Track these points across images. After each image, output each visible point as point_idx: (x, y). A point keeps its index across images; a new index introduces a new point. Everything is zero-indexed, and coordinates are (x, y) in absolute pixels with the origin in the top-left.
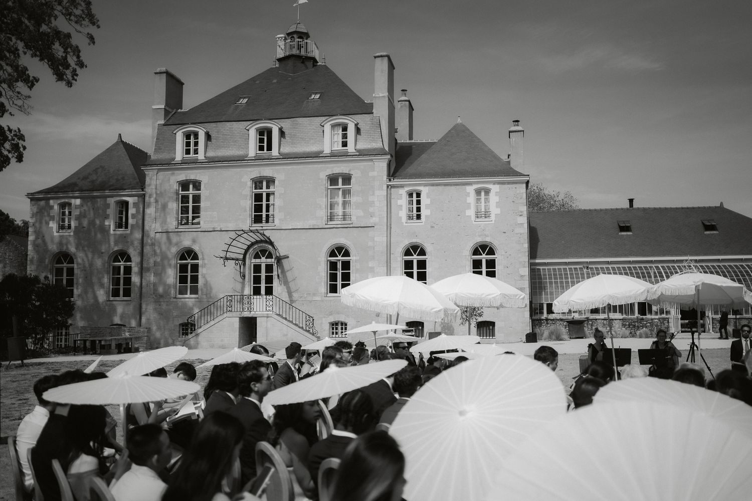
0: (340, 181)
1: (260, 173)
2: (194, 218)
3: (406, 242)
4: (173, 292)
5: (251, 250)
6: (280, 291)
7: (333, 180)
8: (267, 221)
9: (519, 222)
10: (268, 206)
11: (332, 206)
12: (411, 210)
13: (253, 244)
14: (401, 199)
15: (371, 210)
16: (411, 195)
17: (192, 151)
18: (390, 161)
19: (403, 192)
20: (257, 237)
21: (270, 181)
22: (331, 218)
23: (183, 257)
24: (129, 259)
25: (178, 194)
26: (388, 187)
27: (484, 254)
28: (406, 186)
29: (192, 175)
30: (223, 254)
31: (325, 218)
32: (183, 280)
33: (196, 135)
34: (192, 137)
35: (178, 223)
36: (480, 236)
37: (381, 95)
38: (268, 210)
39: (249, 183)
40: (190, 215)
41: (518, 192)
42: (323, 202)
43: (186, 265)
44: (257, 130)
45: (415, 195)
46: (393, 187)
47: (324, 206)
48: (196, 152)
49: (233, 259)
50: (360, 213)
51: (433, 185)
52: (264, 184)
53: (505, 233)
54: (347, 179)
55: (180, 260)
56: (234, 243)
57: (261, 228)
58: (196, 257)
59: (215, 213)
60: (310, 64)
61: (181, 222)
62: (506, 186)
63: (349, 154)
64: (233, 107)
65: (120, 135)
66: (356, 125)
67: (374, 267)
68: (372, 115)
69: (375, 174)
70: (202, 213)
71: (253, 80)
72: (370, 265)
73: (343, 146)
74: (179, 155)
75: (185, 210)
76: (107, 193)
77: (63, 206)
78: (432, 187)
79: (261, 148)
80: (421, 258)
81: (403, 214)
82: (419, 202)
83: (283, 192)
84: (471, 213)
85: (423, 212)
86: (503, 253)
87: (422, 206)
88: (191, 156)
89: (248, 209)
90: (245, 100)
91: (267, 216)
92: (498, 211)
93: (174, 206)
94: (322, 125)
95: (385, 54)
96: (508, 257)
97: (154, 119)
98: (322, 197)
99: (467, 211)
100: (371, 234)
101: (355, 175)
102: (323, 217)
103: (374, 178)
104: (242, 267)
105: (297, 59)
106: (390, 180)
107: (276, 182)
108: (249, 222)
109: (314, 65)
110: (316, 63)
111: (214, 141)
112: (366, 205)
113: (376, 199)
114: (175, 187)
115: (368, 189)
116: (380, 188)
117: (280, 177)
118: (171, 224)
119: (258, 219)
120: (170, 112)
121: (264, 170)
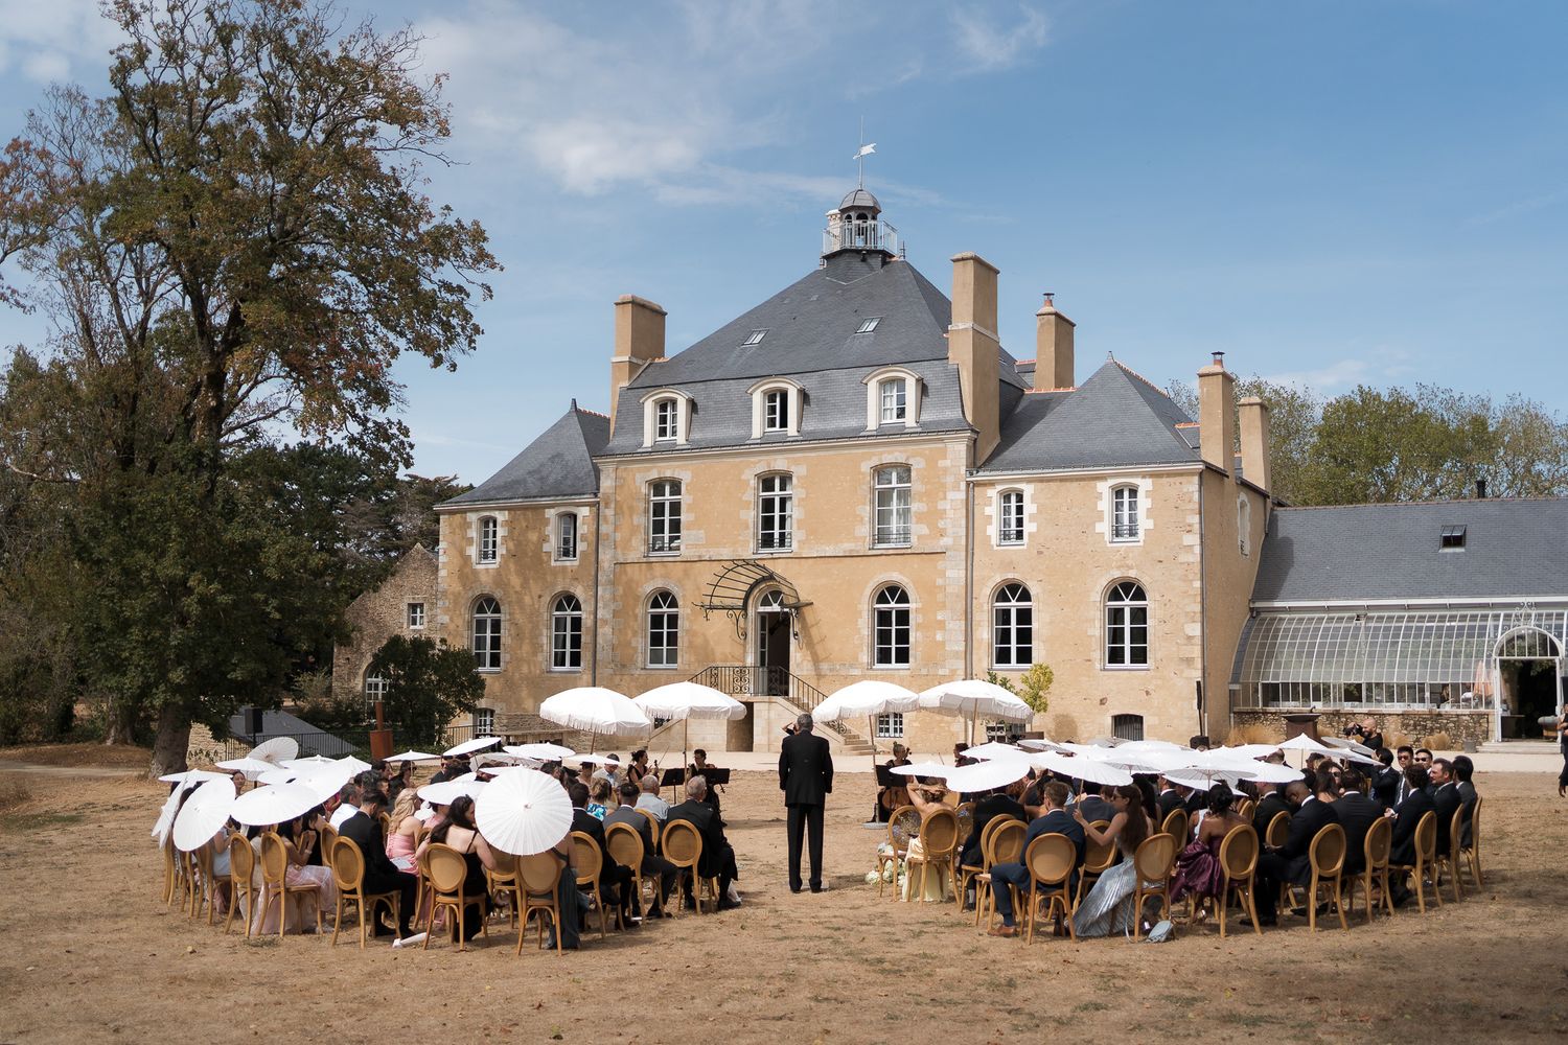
0: (894, 475)
1: (769, 466)
2: (672, 539)
3: (998, 578)
4: (640, 659)
5: (756, 591)
6: (799, 660)
7: (880, 471)
8: (782, 543)
9: (1186, 544)
10: (783, 519)
11: (883, 517)
12: (1006, 523)
13: (757, 583)
14: (990, 505)
15: (941, 524)
16: (1007, 498)
17: (669, 432)
18: (975, 441)
19: (993, 493)
20: (757, 575)
21: (785, 479)
22: (882, 536)
23: (655, 604)
24: (577, 607)
25: (647, 500)
26: (968, 484)
27: (1127, 598)
28: (998, 481)
29: (668, 470)
30: (706, 601)
31: (868, 540)
32: (656, 640)
33: (674, 403)
34: (669, 409)
35: (649, 547)
36: (1118, 568)
37: (961, 326)
38: (782, 526)
39: (753, 482)
40: (667, 534)
41: (1185, 490)
42: (866, 511)
43: (661, 616)
44: (765, 394)
45: (1013, 498)
46: (976, 484)
47: (867, 519)
48: (674, 433)
49: (724, 608)
50: (923, 529)
51: (1041, 480)
52: (777, 482)
53: (1161, 562)
54: (905, 471)
55: (652, 607)
56: (723, 582)
57: (770, 556)
58: (673, 603)
59: (702, 531)
60: (876, 261)
61: (654, 544)
62: (1165, 480)
63: (906, 431)
64: (738, 350)
65: (574, 400)
66: (920, 380)
67: (944, 621)
68: (945, 361)
69: (947, 463)
70: (683, 533)
71: (782, 296)
72: (939, 618)
73: (898, 417)
74: (649, 437)
75: (658, 527)
76: (544, 501)
77: (486, 522)
78: (1040, 484)
79: (772, 423)
80: (1024, 604)
81: (993, 531)
82: (1020, 510)
83: (804, 496)
84: (1105, 527)
85: (1028, 528)
86: (1158, 597)
87: (1025, 516)
88: (667, 438)
89: (751, 525)
90: (760, 336)
91: (782, 536)
92: (1150, 524)
93: (643, 520)
94: (865, 380)
95: (968, 254)
96: (1165, 605)
97: (616, 380)
98: (864, 504)
99: (1097, 525)
100: (941, 565)
101: (917, 465)
102: (866, 537)
103: (945, 470)
104: (741, 619)
105: (854, 254)
106: (972, 474)
107: (794, 479)
108: (752, 545)
109: (884, 263)
110: (888, 260)
111: (701, 413)
112: (933, 516)
113: (948, 507)
114: (644, 489)
115: (937, 491)
116: (956, 488)
117: (798, 471)
118: (637, 550)
119: (767, 541)
120: (640, 366)
121: (775, 460)
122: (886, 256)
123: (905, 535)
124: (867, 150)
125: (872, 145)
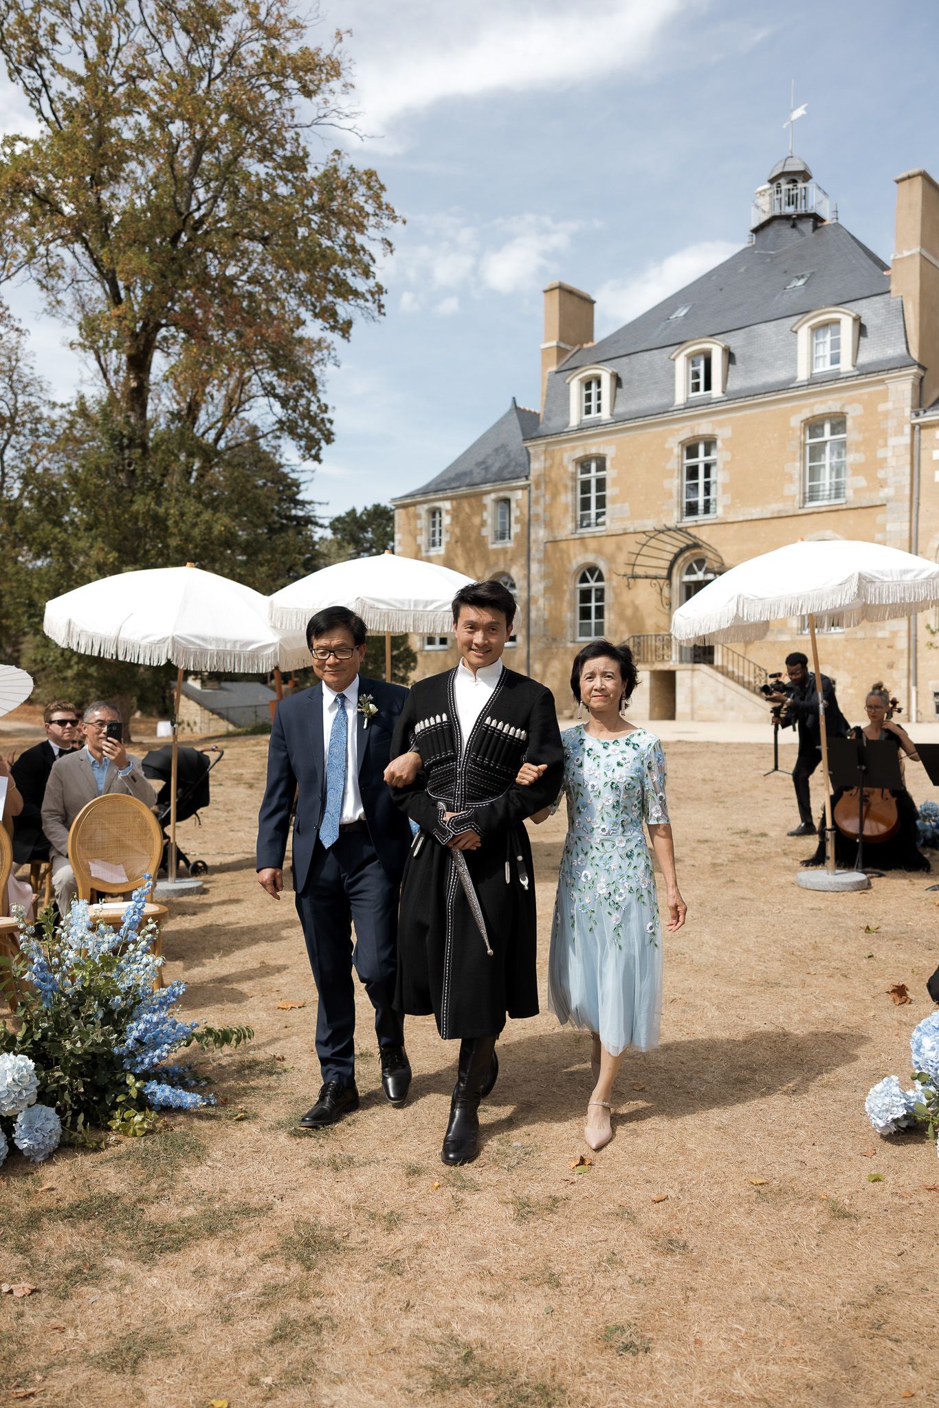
0: (827, 427)
2: (598, 515)
4: (569, 633)
5: (680, 560)
7: (813, 425)
8: (707, 510)
10: (707, 485)
11: (814, 473)
13: (682, 551)
15: (881, 474)
17: (594, 409)
18: (922, 379)
20: (683, 541)
21: (710, 444)
22: (813, 495)
23: (584, 579)
25: (574, 479)
26: (913, 427)
29: (593, 448)
30: (629, 571)
31: (799, 498)
32: (585, 614)
33: (599, 381)
34: (594, 386)
35: (576, 525)
37: (906, 253)
39: (677, 450)
40: (593, 511)
42: (795, 468)
43: (589, 591)
44: (688, 358)
46: (923, 426)
47: (797, 476)
48: (599, 410)
49: (647, 577)
50: (861, 482)
52: (701, 448)
54: (839, 422)
55: (581, 583)
56: (645, 550)
57: (694, 524)
58: (600, 578)
60: (807, 226)
61: (581, 523)
63: (841, 376)
64: (663, 325)
65: (514, 398)
66: (857, 320)
68: (887, 296)
69: (889, 406)
70: (609, 507)
71: (709, 275)
73: (832, 363)
74: (575, 416)
75: (585, 504)
76: (483, 488)
77: (434, 512)
79: (696, 388)
88: (593, 415)
89: (675, 493)
90: (686, 311)
91: (707, 502)
93: (569, 498)
94: (794, 329)
97: (545, 365)
98: (794, 460)
100: (880, 517)
101: (854, 412)
102: (795, 496)
103: (886, 414)
104: (666, 590)
105: (784, 221)
106: (917, 415)
107: (719, 443)
108: (676, 514)
109: (815, 228)
110: (819, 225)
111: (625, 386)
112: (871, 467)
113: (890, 454)
114: (571, 468)
115: (876, 437)
116: (899, 432)
117: (723, 434)
118: (566, 528)
119: (692, 509)
120: (567, 351)
121: (699, 424)
122: (817, 219)
123: (838, 490)
124: (799, 113)
125: (803, 106)
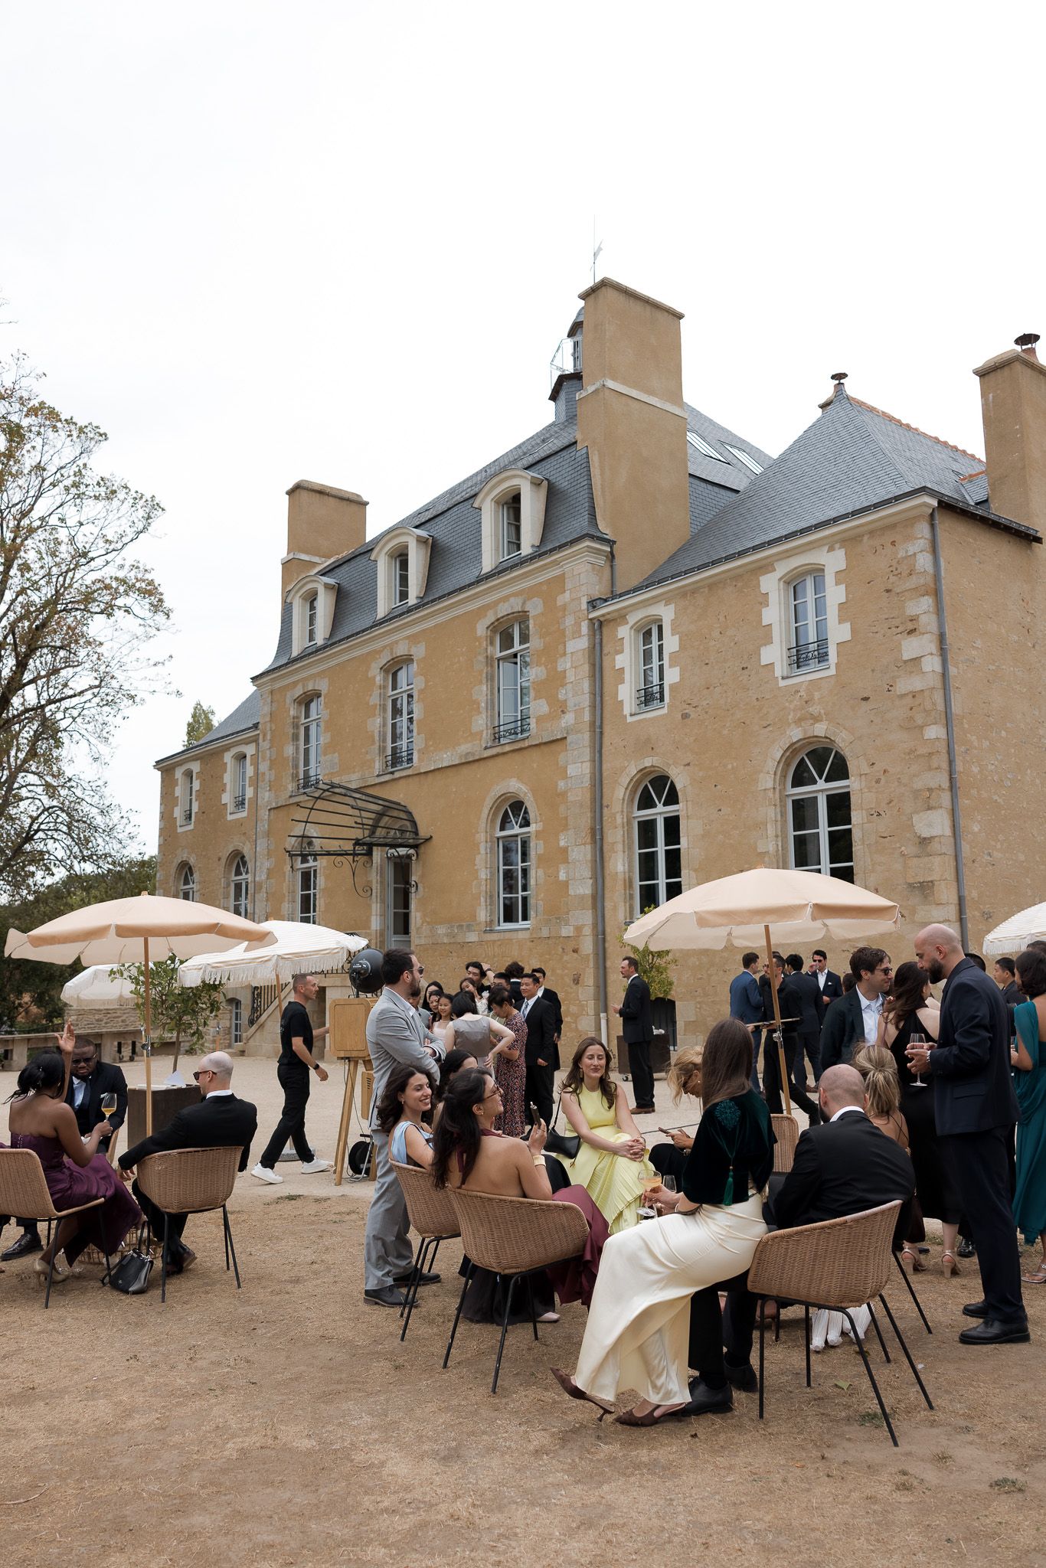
0: (515, 633)
1: (392, 652)
3: (636, 769)
6: (419, 922)
7: (502, 632)
9: (906, 657)
12: (648, 676)
14: (626, 652)
15: (561, 694)
16: (647, 635)
19: (625, 631)
25: (295, 725)
26: (592, 624)
27: (821, 778)
28: (628, 609)
29: (310, 681)
31: (486, 734)
33: (318, 594)
35: (299, 785)
36: (799, 722)
38: (410, 733)
39: (382, 678)
40: (313, 765)
41: (900, 555)
42: (482, 693)
45: (654, 635)
46: (603, 621)
47: (483, 705)
50: (544, 707)
51: (683, 594)
52: (405, 674)
53: (866, 699)
54: (524, 623)
57: (392, 777)
59: (337, 754)
62: (866, 544)
66: (540, 484)
67: (567, 847)
69: (566, 597)
70: (322, 760)
72: (562, 843)
74: (296, 644)
78: (677, 603)
79: (403, 597)
80: (672, 809)
81: (630, 692)
82: (661, 652)
83: (423, 686)
84: (774, 654)
85: (669, 679)
86: (865, 769)
87: (667, 660)
89: (377, 736)
91: (409, 747)
92: (845, 632)
93: (290, 752)
94: (477, 505)
96: (878, 781)
97: (285, 583)
99: (763, 651)
101: (532, 610)
102: (482, 731)
103: (564, 608)
106: (594, 608)
107: (415, 664)
108: (377, 765)
112: (552, 684)
113: (569, 665)
114: (293, 711)
115: (556, 643)
117: (418, 653)
118: (286, 789)
119: (397, 757)
120: (314, 565)
121: (394, 643)
